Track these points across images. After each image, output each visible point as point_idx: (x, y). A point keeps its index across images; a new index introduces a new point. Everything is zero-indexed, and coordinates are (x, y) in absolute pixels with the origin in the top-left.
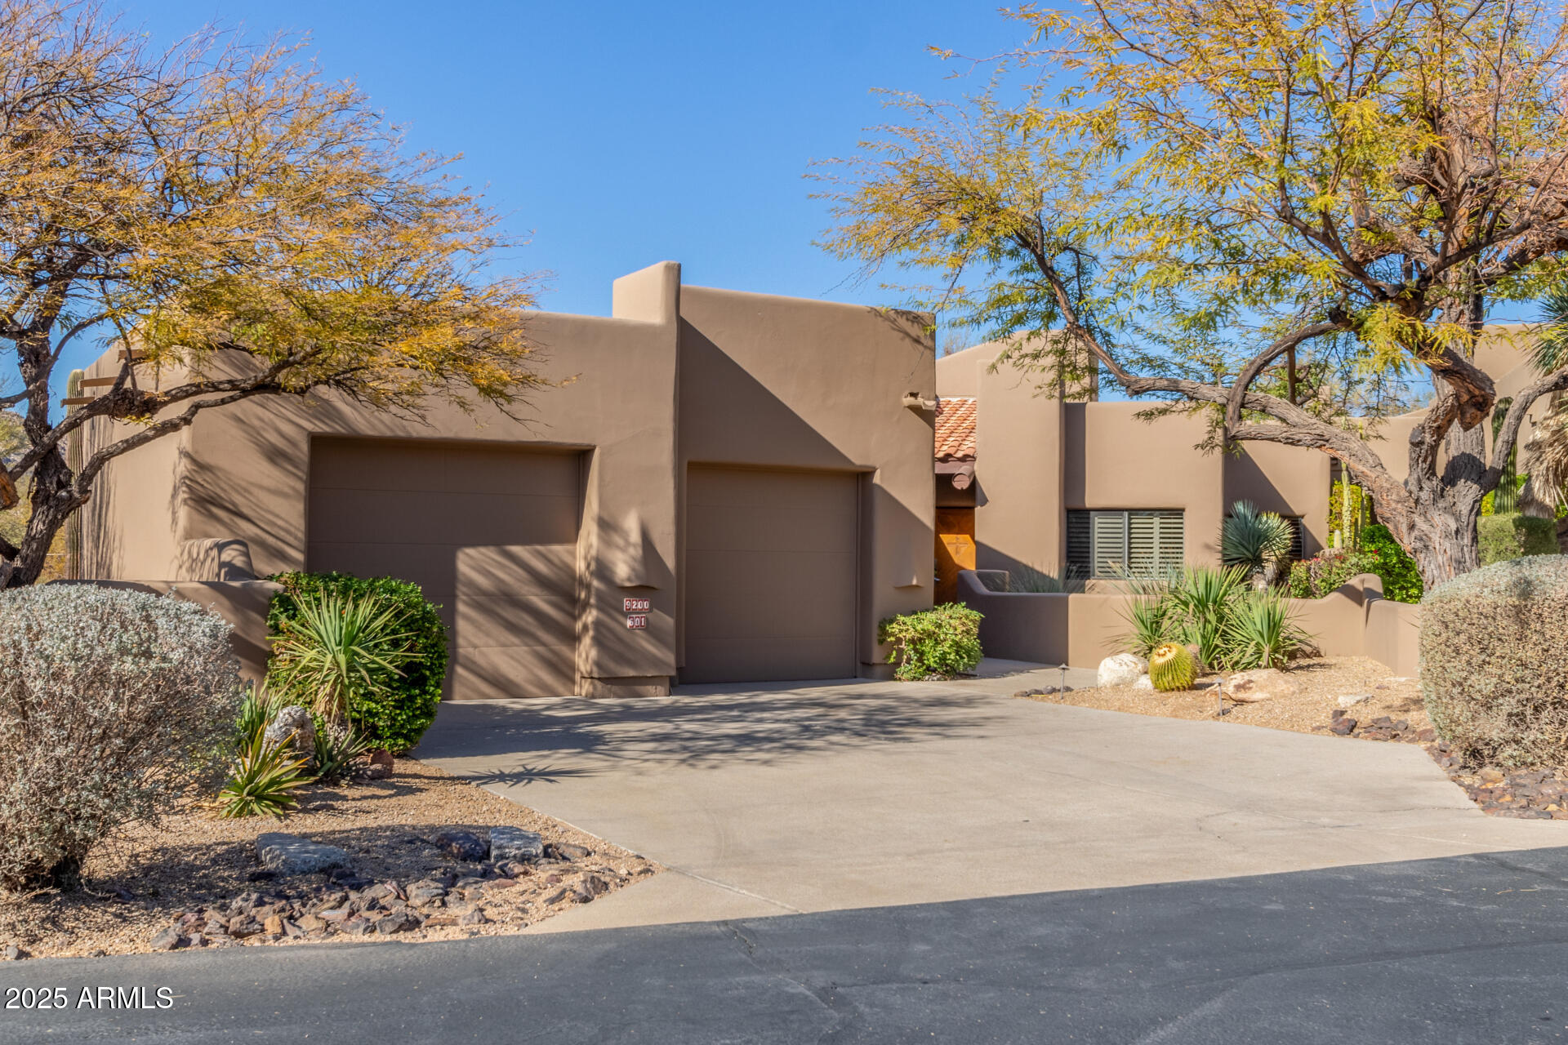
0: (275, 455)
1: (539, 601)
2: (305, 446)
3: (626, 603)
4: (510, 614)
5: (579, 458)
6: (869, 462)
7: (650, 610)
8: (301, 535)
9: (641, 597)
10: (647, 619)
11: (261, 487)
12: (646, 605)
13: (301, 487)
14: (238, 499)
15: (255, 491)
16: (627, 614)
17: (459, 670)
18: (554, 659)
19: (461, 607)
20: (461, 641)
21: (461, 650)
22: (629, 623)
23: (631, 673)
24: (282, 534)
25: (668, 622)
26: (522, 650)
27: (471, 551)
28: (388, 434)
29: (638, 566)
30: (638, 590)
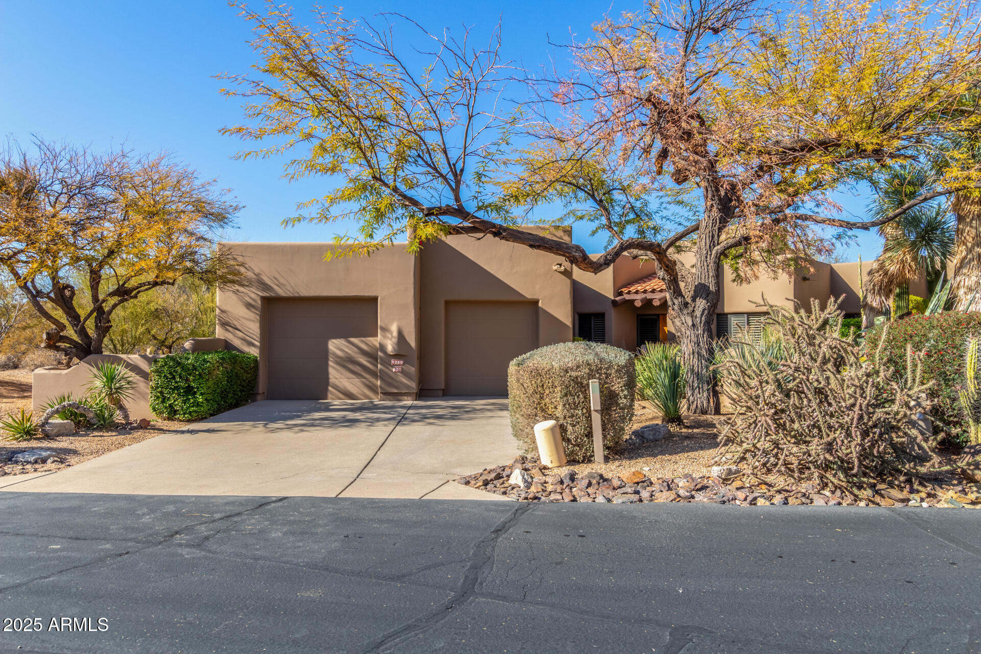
0: (249, 306)
1: (363, 360)
2: (259, 302)
3: (393, 362)
4: (351, 366)
5: (374, 300)
6: (535, 297)
7: (404, 364)
8: (258, 336)
9: (400, 359)
10: (402, 369)
11: (244, 318)
12: (402, 362)
13: (258, 317)
14: (235, 323)
15: (242, 319)
16: (393, 366)
17: (330, 388)
18: (370, 384)
19: (330, 363)
20: (330, 376)
21: (331, 380)
22: (394, 370)
23: (396, 391)
24: (251, 335)
25: (413, 370)
26: (357, 381)
27: (334, 341)
28: (292, 295)
29: (396, 347)
30: (397, 356)
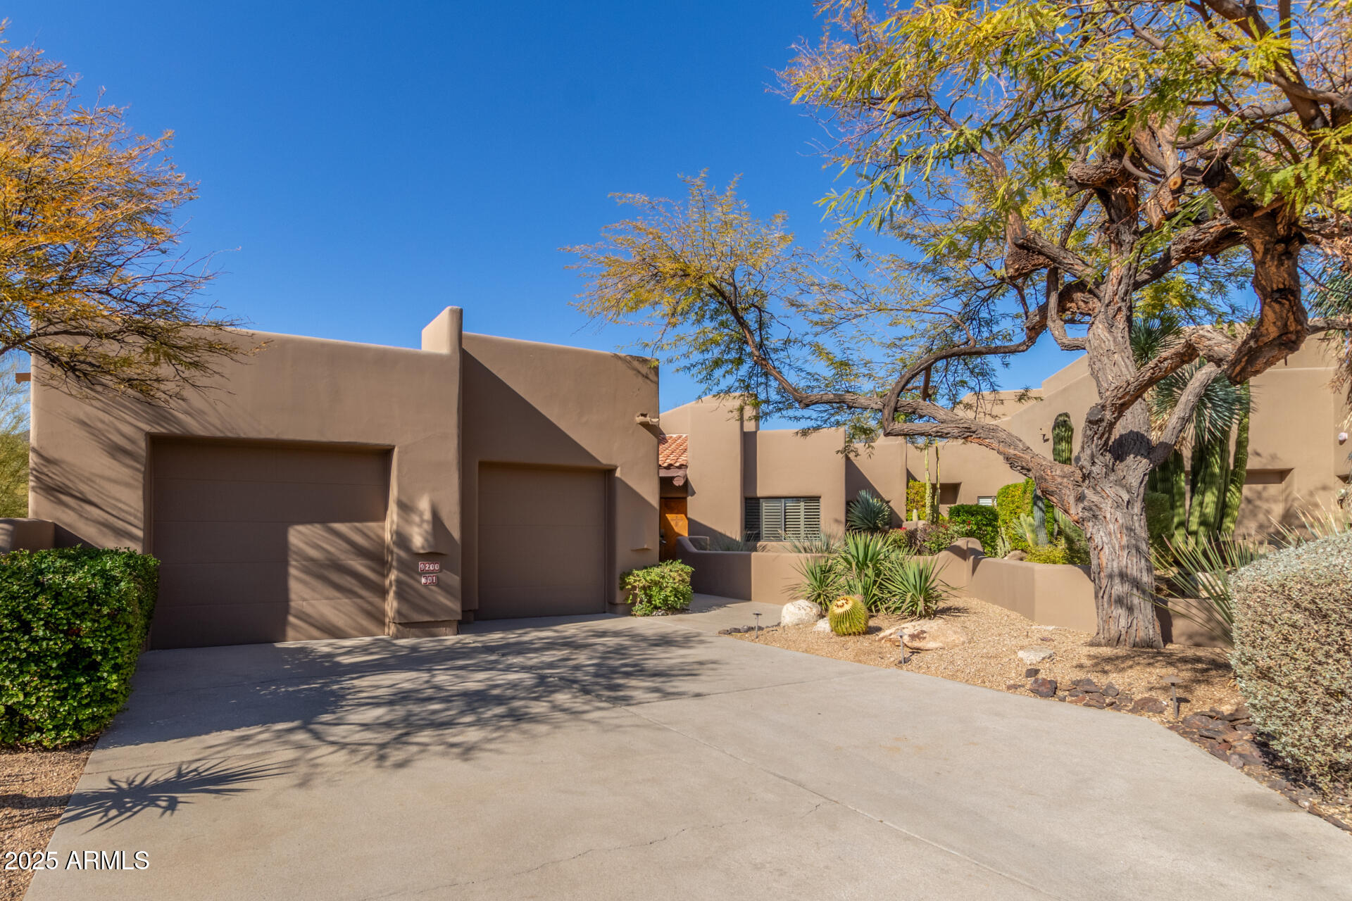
0: (116, 451)
1: (359, 566)
2: (143, 444)
3: (421, 566)
4: (335, 577)
5: (385, 454)
6: (613, 463)
7: (441, 571)
8: (141, 515)
9: (433, 562)
10: (438, 578)
11: (102, 477)
12: (437, 567)
13: (140, 476)
14: (84, 488)
15: (98, 480)
16: (424, 573)
17: (292, 619)
18: (369, 608)
19: (293, 571)
20: (293, 596)
21: (293, 604)
22: (423, 580)
23: (427, 619)
24: (122, 515)
25: (455, 580)
26: (345, 602)
27: (300, 528)
28: (219, 434)
29: (430, 538)
30: (430, 556)
